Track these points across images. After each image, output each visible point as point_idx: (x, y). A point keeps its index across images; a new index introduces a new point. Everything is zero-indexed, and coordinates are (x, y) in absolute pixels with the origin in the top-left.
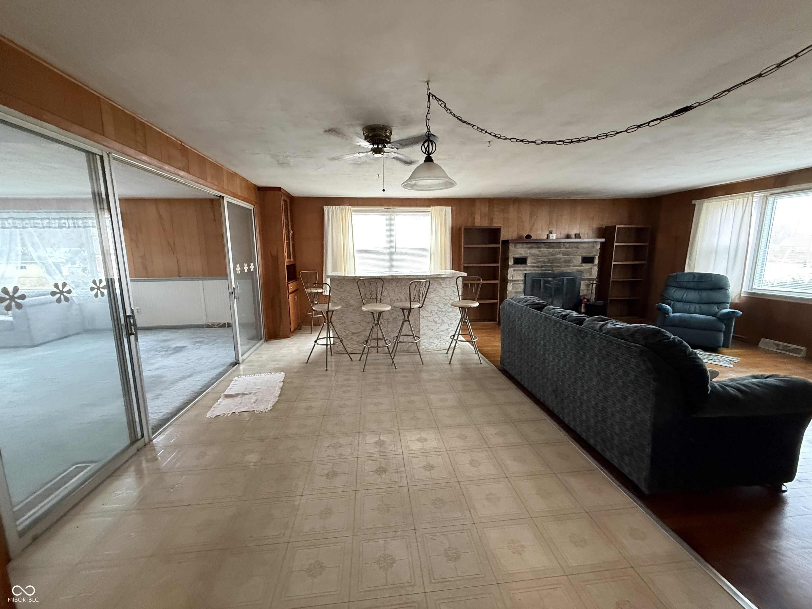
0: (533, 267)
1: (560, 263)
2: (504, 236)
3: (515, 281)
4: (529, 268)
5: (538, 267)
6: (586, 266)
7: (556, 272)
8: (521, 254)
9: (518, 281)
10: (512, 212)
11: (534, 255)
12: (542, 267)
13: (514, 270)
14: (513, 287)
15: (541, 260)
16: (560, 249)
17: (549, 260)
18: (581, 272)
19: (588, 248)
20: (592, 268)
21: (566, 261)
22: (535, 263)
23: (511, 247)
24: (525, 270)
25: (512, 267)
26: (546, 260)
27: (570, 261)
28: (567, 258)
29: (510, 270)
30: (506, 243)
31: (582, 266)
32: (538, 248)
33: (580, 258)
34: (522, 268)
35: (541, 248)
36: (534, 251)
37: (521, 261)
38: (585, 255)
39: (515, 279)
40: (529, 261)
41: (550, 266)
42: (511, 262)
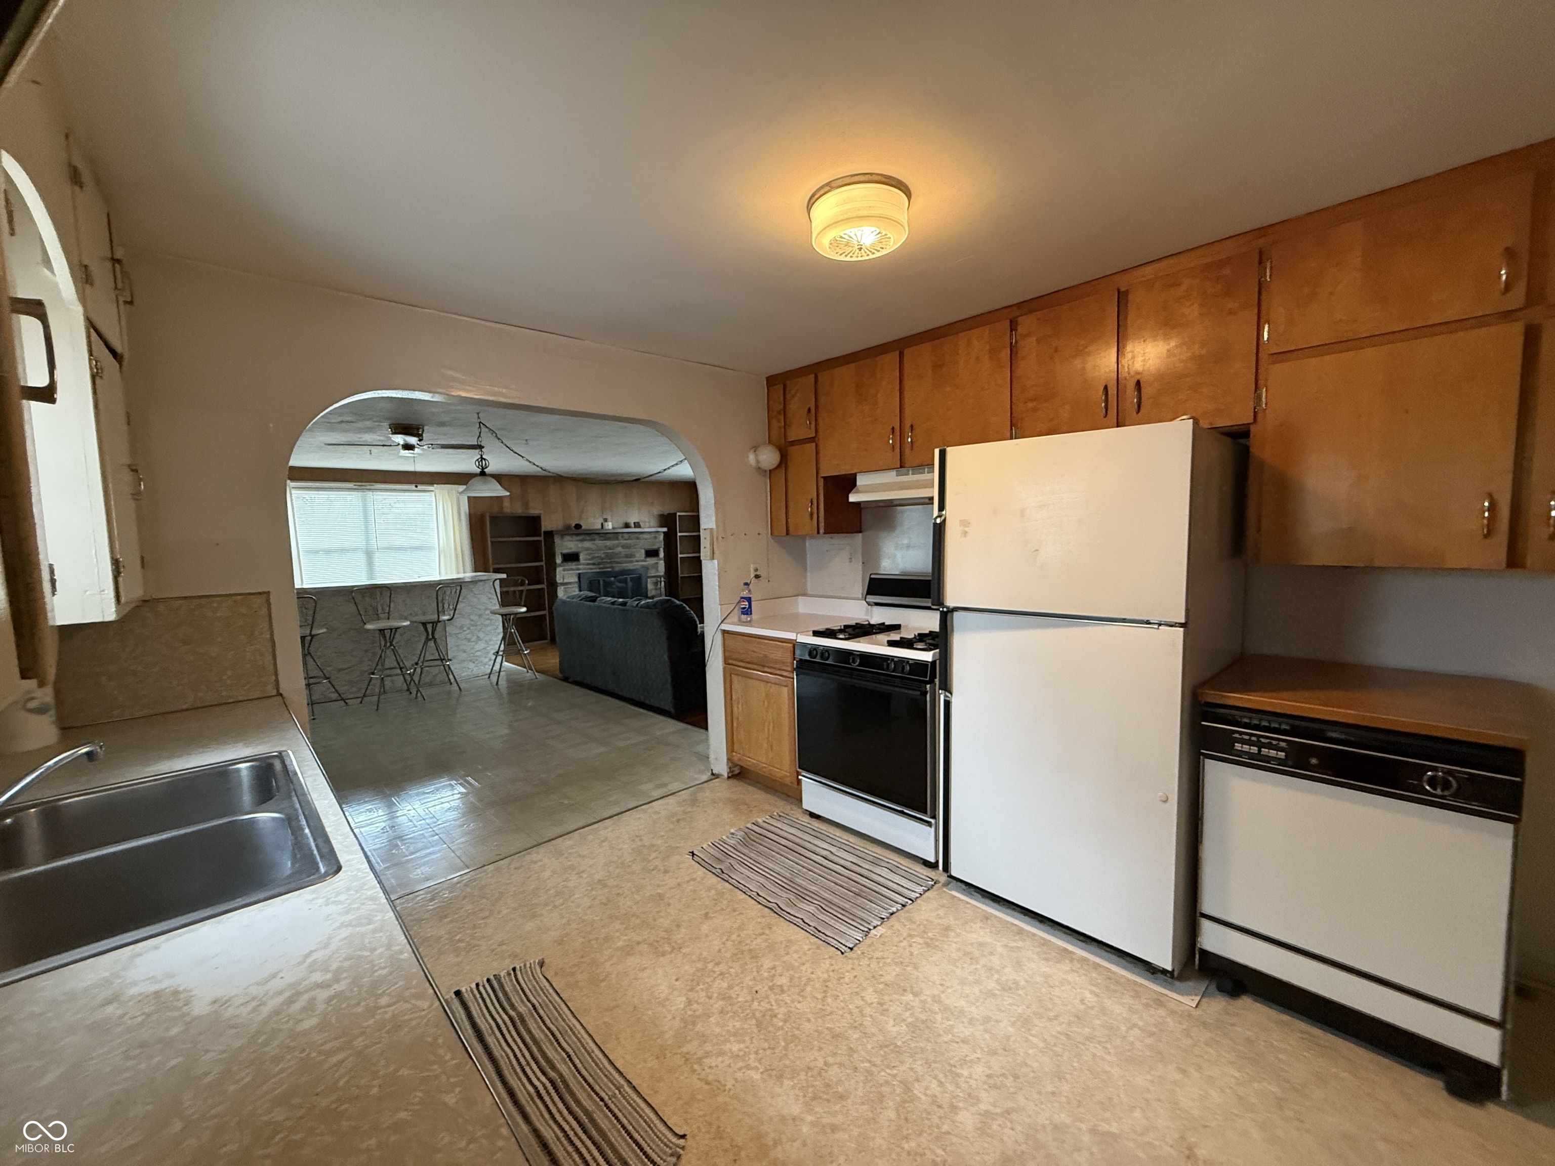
0: (588, 564)
1: (619, 558)
2: (547, 525)
3: (566, 584)
4: (584, 565)
5: (594, 564)
6: (651, 561)
7: (617, 569)
8: (571, 548)
9: (570, 583)
10: (554, 493)
11: (588, 549)
12: (599, 564)
13: (564, 570)
14: (565, 591)
15: (596, 555)
16: (616, 542)
17: (608, 556)
18: (646, 568)
19: (650, 538)
20: (657, 563)
21: (627, 556)
22: (590, 560)
23: (557, 540)
24: (579, 569)
25: (560, 566)
26: (603, 556)
27: (632, 556)
28: (627, 551)
29: (559, 570)
30: (550, 535)
31: (645, 561)
32: (591, 540)
33: (643, 552)
34: (574, 567)
35: (594, 540)
36: (587, 544)
37: (572, 557)
38: (649, 547)
39: (566, 581)
40: (581, 557)
41: (611, 563)
42: (559, 560)
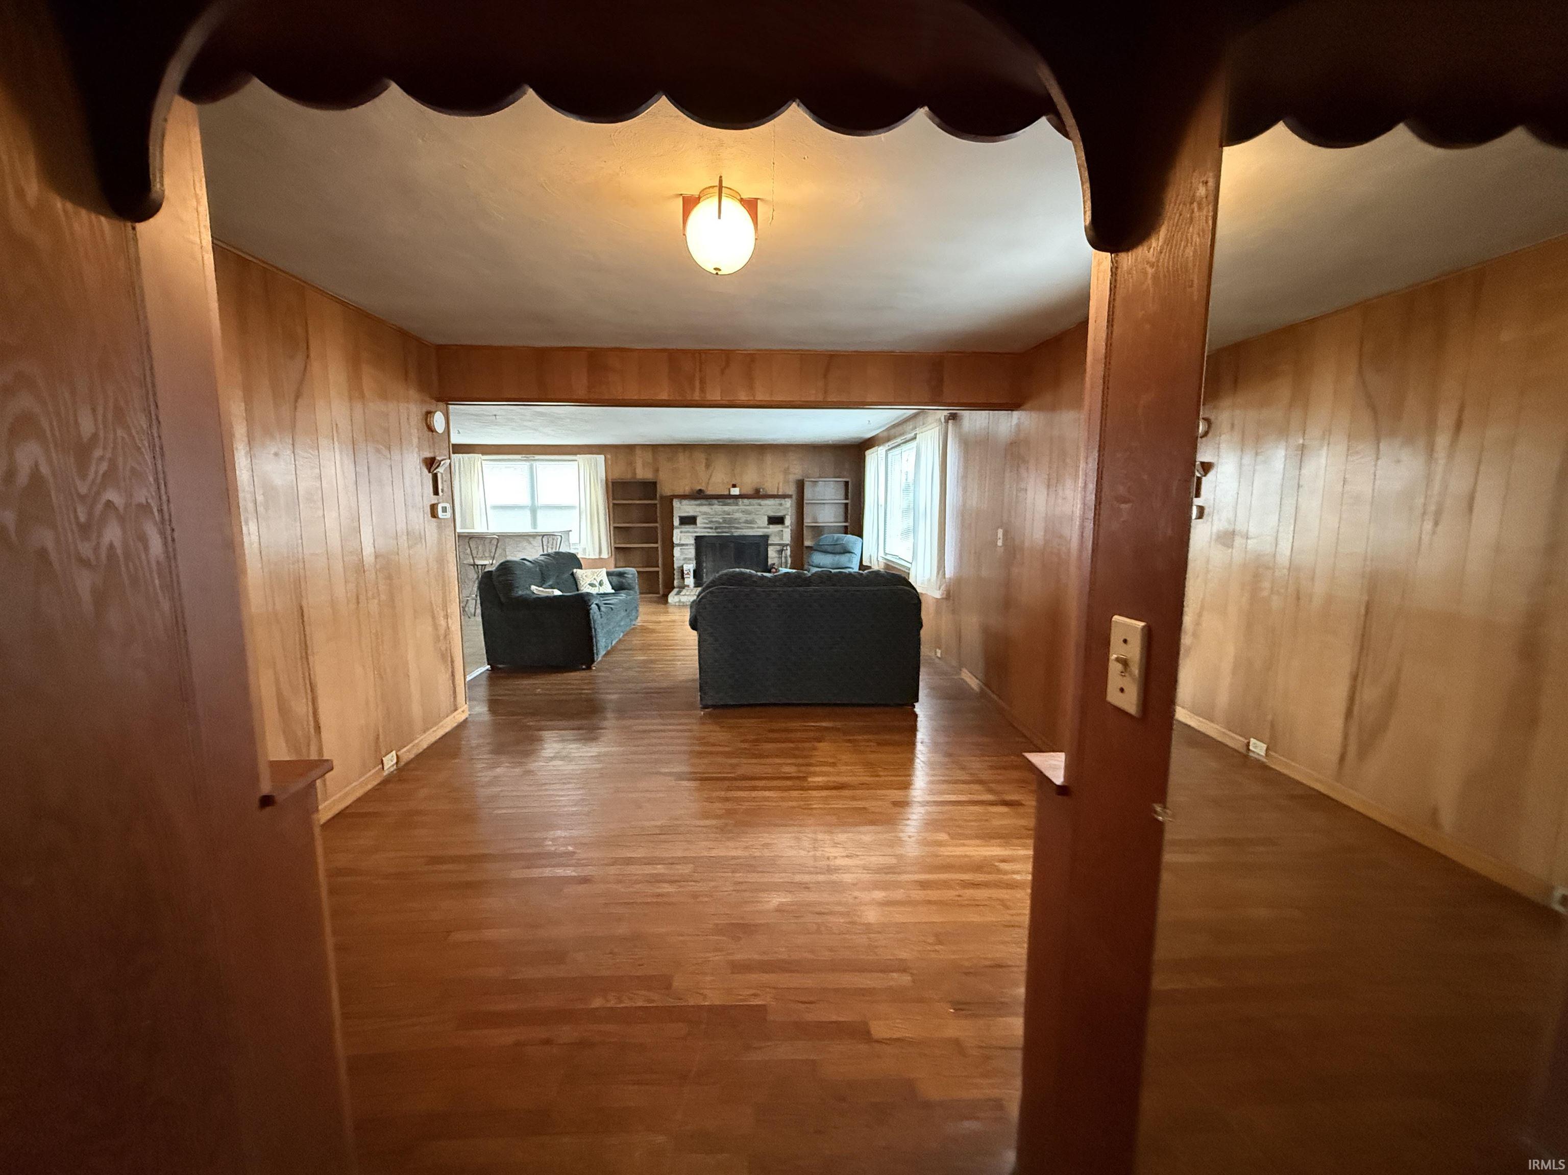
0: (705, 528)
1: (739, 523)
3: (683, 545)
4: (701, 528)
5: (711, 528)
7: (735, 534)
8: (688, 512)
9: (687, 545)
10: (682, 460)
11: (705, 513)
12: (716, 528)
13: (681, 532)
14: (682, 553)
15: (714, 520)
16: (737, 507)
17: (725, 521)
18: (768, 535)
19: (774, 505)
20: (782, 531)
21: (747, 522)
22: (707, 524)
23: (676, 503)
24: (695, 532)
25: (677, 528)
26: (721, 520)
27: (751, 522)
28: (749, 518)
29: (676, 532)
30: (671, 499)
31: (769, 528)
32: (710, 505)
33: (766, 518)
34: (691, 530)
35: (713, 505)
36: (705, 509)
37: (689, 521)
38: (772, 514)
39: (682, 542)
40: (699, 521)
41: (728, 528)
42: (676, 522)
